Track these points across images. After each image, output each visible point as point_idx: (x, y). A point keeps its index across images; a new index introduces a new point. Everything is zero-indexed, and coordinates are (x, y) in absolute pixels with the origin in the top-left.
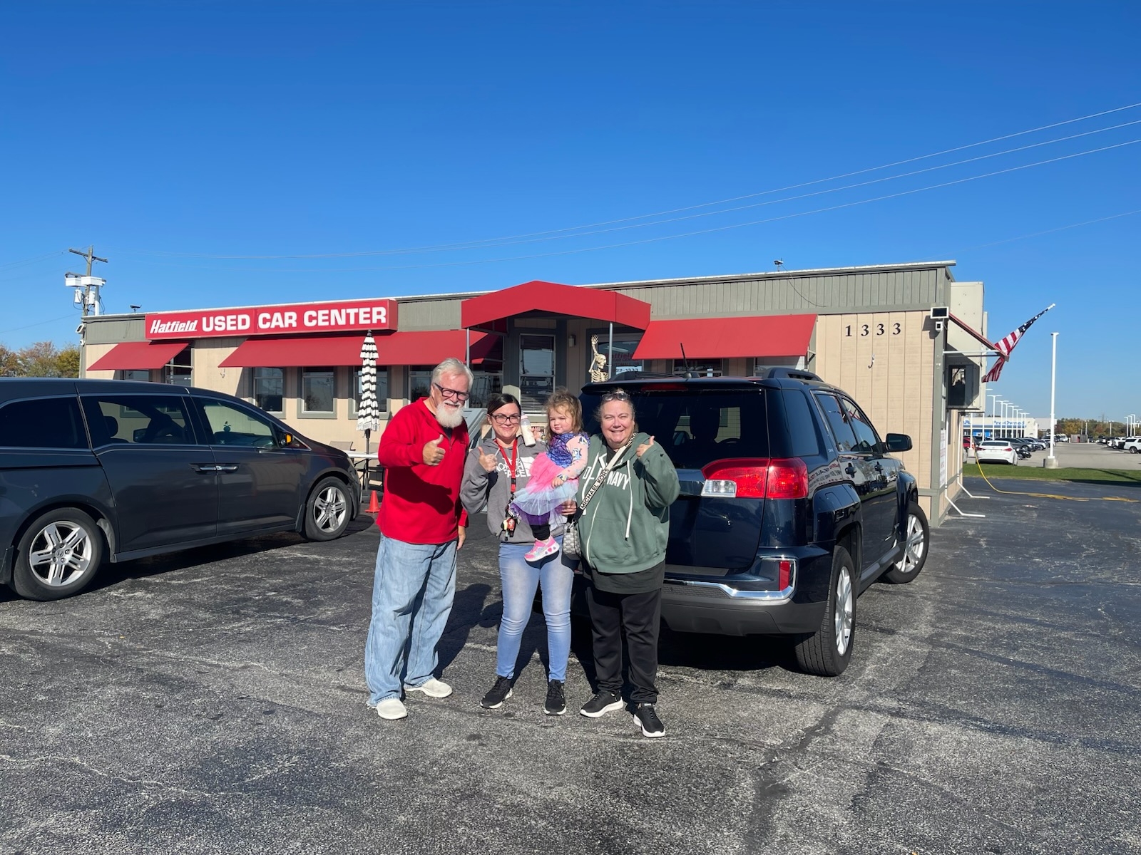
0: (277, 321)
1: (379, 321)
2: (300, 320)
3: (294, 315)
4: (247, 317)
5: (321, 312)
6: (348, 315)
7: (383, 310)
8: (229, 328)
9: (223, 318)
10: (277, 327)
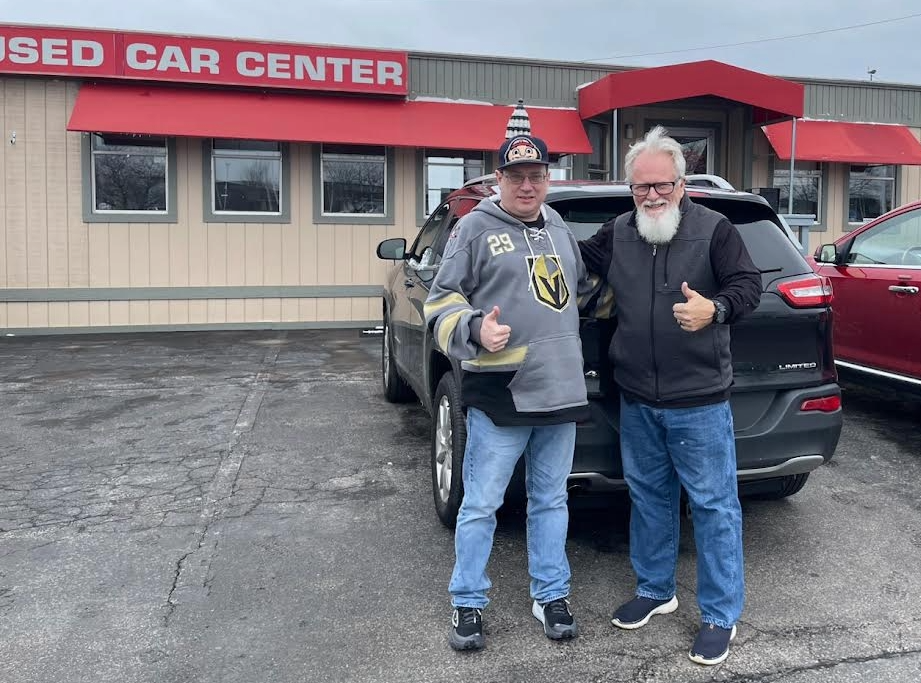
0: (173, 59)
1: (390, 82)
2: (228, 62)
3: (214, 56)
4: (98, 49)
5: (273, 57)
6: (330, 68)
7: (397, 67)
8: (48, 60)
9: (32, 42)
10: (173, 71)
